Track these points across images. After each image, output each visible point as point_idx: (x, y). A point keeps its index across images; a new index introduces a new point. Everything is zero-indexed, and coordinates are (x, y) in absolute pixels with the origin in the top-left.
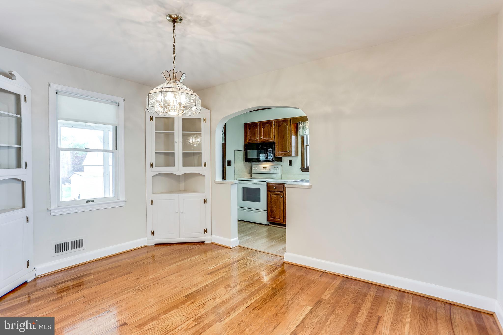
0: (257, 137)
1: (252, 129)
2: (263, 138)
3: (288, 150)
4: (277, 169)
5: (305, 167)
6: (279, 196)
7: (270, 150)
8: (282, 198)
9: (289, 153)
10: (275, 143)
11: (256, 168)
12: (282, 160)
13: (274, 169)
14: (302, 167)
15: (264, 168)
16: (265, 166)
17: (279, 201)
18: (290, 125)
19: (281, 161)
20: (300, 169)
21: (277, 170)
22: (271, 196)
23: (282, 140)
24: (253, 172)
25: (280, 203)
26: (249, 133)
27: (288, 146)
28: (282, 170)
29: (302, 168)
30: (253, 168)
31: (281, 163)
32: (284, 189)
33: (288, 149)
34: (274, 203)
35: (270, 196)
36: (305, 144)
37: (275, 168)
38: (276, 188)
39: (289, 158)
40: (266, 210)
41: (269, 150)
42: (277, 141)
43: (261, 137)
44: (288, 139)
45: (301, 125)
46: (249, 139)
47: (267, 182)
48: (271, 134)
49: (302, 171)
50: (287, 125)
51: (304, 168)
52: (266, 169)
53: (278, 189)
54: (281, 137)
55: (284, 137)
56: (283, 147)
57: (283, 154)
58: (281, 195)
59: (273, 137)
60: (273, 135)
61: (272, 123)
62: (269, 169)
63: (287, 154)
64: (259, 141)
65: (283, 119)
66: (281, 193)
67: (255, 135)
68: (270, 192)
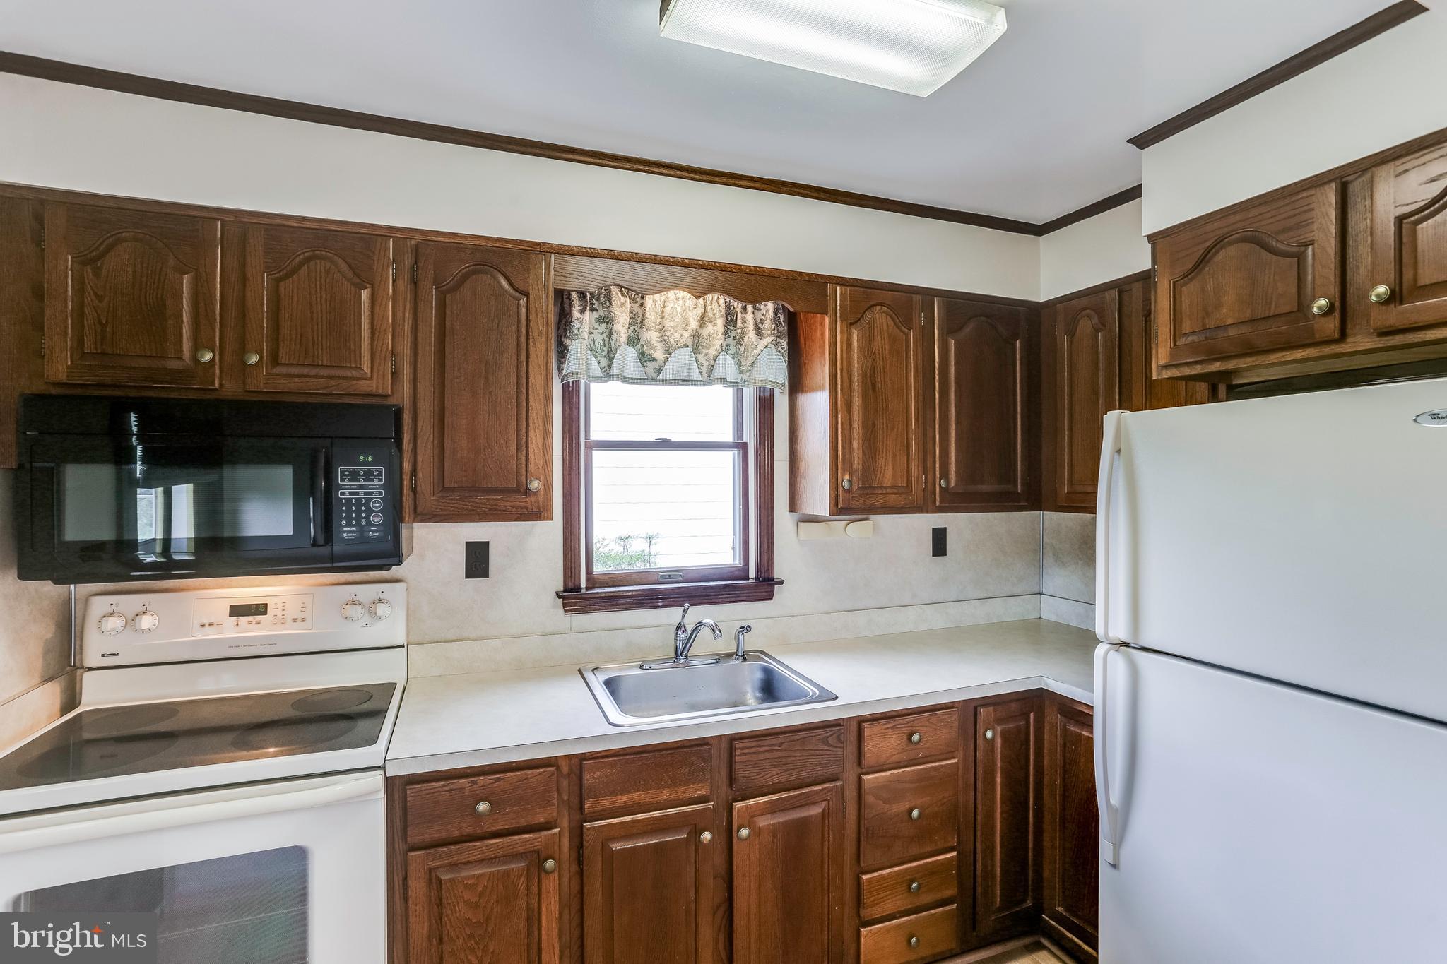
2: (275, 363)
3: (522, 479)
4: (378, 609)
5: (583, 584)
6: (517, 866)
7: (361, 469)
9: (530, 500)
10: (398, 410)
14: (571, 585)
15: (239, 611)
16: (245, 596)
17: (522, 902)
18: (541, 299)
20: (558, 595)
21: (376, 618)
22: (432, 882)
23: (473, 394)
24: (88, 662)
25: (532, 918)
27: (521, 447)
28: (409, 616)
29: (566, 590)
30: (105, 624)
32: (565, 797)
33: (521, 469)
35: (419, 886)
36: (582, 435)
37: (359, 611)
41: (354, 473)
42: (415, 400)
44: (521, 396)
46: (81, 355)
48: (365, 337)
49: (567, 610)
50: (523, 293)
51: (576, 586)
52: (258, 623)
53: (509, 813)
54: (462, 371)
55: (487, 379)
56: (482, 451)
57: (485, 504)
58: (543, 855)
59: (382, 368)
60: (385, 346)
61: (377, 253)
62: (295, 620)
63: (513, 507)
64: (221, 385)
65: (483, 243)
66: (546, 833)
67: (171, 322)
68: (423, 852)
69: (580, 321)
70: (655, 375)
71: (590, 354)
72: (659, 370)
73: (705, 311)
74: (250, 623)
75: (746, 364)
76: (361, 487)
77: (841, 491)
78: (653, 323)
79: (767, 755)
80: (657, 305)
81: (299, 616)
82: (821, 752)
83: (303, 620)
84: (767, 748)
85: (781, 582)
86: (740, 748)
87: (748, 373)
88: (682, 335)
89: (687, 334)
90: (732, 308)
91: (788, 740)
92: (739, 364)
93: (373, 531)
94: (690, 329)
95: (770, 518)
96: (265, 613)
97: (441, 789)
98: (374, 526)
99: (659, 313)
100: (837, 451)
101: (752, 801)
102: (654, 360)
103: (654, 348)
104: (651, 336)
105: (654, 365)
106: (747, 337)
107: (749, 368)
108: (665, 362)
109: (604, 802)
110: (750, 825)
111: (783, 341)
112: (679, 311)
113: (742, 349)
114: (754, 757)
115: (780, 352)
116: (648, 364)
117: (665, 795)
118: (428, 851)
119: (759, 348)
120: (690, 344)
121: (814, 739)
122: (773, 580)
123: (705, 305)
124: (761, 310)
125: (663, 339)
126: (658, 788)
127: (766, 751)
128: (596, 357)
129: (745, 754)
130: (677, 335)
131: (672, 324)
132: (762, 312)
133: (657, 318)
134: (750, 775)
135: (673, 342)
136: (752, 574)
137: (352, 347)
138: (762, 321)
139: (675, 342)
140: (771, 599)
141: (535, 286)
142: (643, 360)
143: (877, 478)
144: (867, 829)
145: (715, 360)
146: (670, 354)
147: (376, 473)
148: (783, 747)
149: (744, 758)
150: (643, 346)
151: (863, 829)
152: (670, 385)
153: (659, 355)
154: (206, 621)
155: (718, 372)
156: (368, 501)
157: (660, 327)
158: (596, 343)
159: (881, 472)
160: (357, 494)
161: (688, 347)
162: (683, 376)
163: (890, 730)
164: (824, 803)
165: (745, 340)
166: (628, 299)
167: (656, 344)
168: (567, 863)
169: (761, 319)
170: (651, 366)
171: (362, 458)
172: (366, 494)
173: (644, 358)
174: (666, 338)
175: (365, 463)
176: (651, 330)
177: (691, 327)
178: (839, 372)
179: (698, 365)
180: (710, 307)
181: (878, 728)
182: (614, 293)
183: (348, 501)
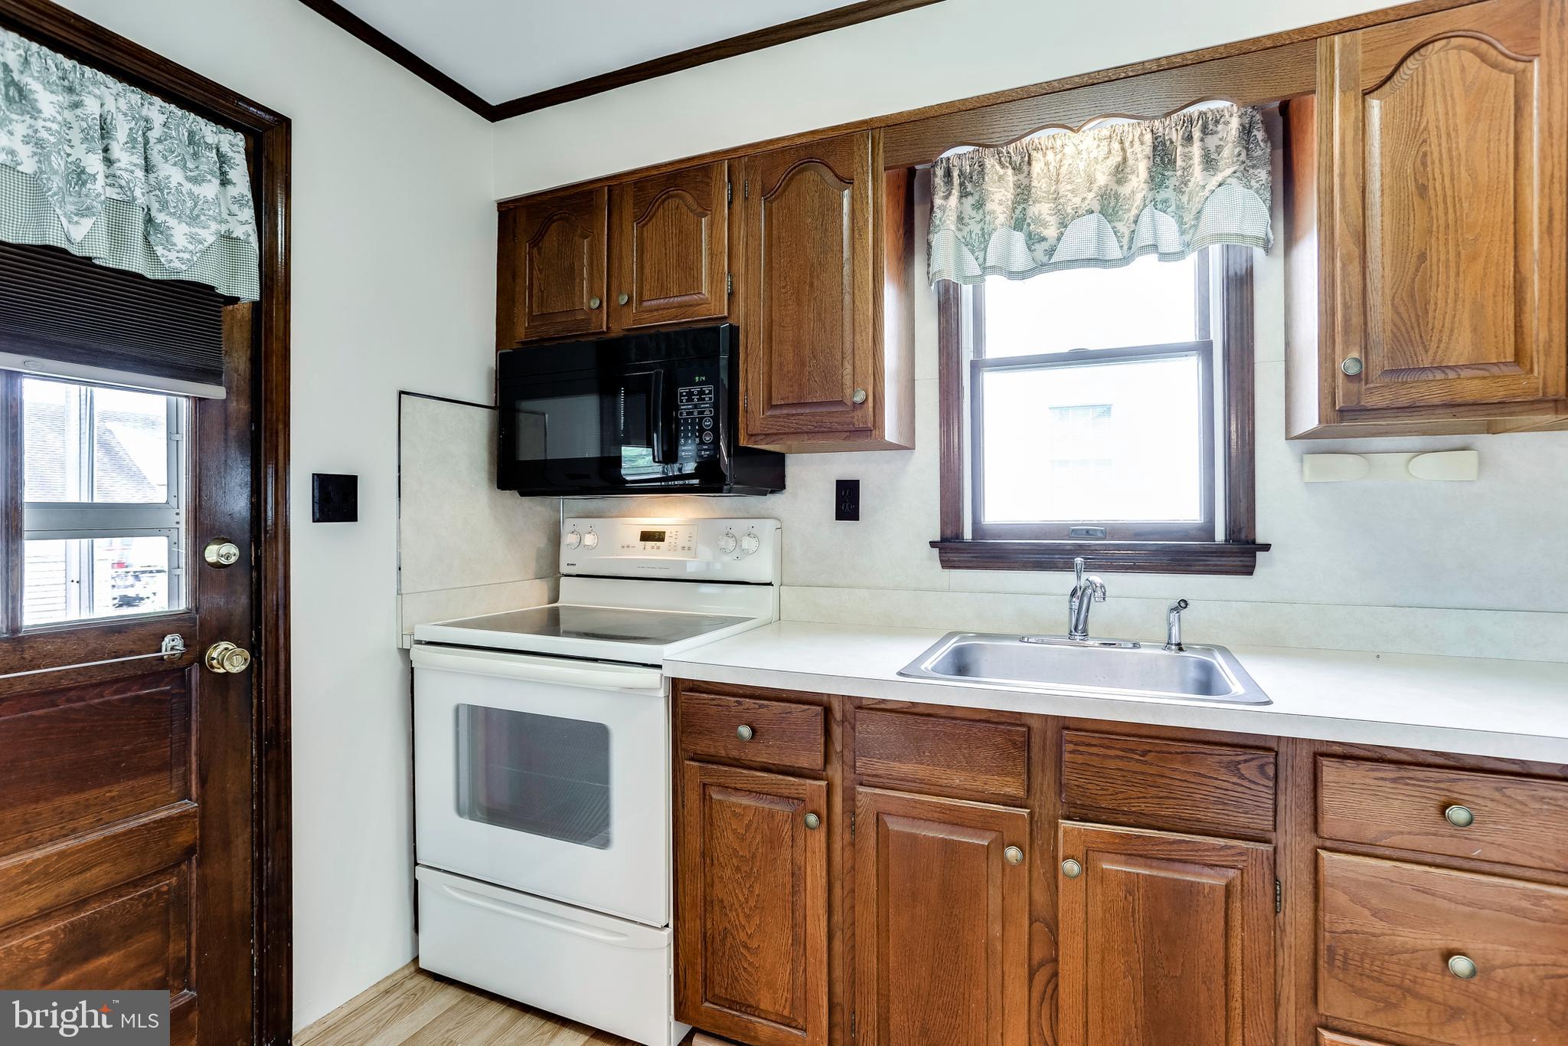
0: (591, 297)
1: (552, 240)
2: (641, 301)
3: (848, 391)
4: (748, 543)
5: (968, 535)
6: (782, 809)
7: (696, 390)
8: (821, 836)
9: (859, 413)
10: (734, 331)
11: (589, 540)
12: (783, 476)
13: (722, 544)
14: (949, 533)
15: (646, 537)
16: (652, 523)
17: (787, 854)
18: (866, 182)
19: (777, 484)
20: (933, 544)
21: (745, 552)
22: (705, 797)
23: (799, 303)
24: (564, 569)
25: (797, 875)
26: (531, 270)
27: (849, 357)
28: (782, 556)
29: (944, 539)
30: (568, 539)
31: (773, 501)
32: (838, 748)
33: (848, 380)
34: (738, 869)
35: (693, 797)
36: (967, 356)
37: (731, 543)
38: (754, 731)
39: (846, 464)
40: (667, 926)
41: (690, 394)
42: (749, 315)
43: (620, 293)
44: (847, 298)
45: (946, 198)
46: (532, 318)
47: (670, 672)
48: (705, 261)
49: (946, 564)
50: (847, 181)
51: (958, 536)
52: (658, 548)
53: (772, 746)
54: (788, 279)
55: (812, 285)
56: (807, 363)
57: (810, 421)
58: (809, 807)
59: (718, 290)
60: (721, 267)
61: (714, 179)
62: (683, 548)
63: (839, 423)
64: (608, 328)
65: (809, 139)
66: (811, 782)
67: (577, 280)
68: (697, 764)
69: (943, 209)
70: (1045, 259)
71: (965, 250)
72: (1051, 252)
73: (1125, 159)
74: (653, 548)
75: (1189, 218)
76: (696, 406)
77: (1340, 379)
78: (1045, 192)
79: (1120, 764)
80: (1051, 168)
81: (687, 545)
82: (1229, 786)
83: (689, 549)
84: (1121, 753)
85: (1266, 547)
86: (1071, 742)
87: (1191, 231)
88: (1084, 199)
89: (1091, 195)
90: (1168, 143)
91: (1158, 749)
92: (1181, 222)
93: (705, 450)
94: (1095, 187)
95: (1247, 449)
96: (662, 540)
97: (709, 702)
98: (705, 444)
99: (1054, 178)
100: (1333, 314)
101: (1089, 826)
102: (1044, 239)
103: (1045, 225)
104: (1041, 209)
105: (1045, 245)
106: (1193, 180)
107: (1193, 223)
108: (1059, 239)
109: (878, 765)
110: (1086, 863)
111: (1259, 170)
112: (1081, 167)
113: (1185, 198)
114: (1095, 761)
115: (1251, 188)
116: (1037, 246)
117: (958, 779)
118: (701, 765)
119: (1208, 188)
120: (1096, 207)
121: (1209, 758)
122: (1254, 542)
123: (1123, 149)
124: (1216, 132)
125: (1058, 211)
126: (949, 767)
127: (1118, 757)
128: (973, 252)
129: (1081, 753)
130: (1077, 200)
131: (1069, 187)
132: (1220, 136)
133: (1050, 185)
134: (1090, 786)
135: (1069, 210)
136: (1220, 536)
137: (696, 275)
138: (1219, 149)
139: (1073, 209)
140: (1251, 573)
141: (859, 170)
142: (1030, 242)
143: (1431, 352)
144: (1330, 949)
145: (1136, 222)
146: (1066, 227)
147: (707, 392)
148: (1148, 758)
149: (1080, 759)
150: (1029, 225)
151: (1322, 947)
152: (1068, 268)
153: (1051, 232)
154: (625, 544)
155: (1145, 236)
156: (701, 419)
157: (1054, 196)
158: (973, 235)
159: (1440, 341)
160: (692, 413)
161: (1092, 212)
162: (1090, 253)
163: (1388, 784)
164: (1232, 873)
165: (1190, 184)
166: (1010, 171)
167: (1048, 218)
168: (840, 827)
169: (1217, 147)
170: (1041, 248)
171: (697, 378)
172: (699, 413)
173: (1033, 240)
174: (1060, 207)
175: (701, 383)
176: (1040, 202)
177: (1098, 184)
178: (1336, 180)
179: (1117, 237)
180: (1131, 150)
181: (1352, 773)
182: (989, 167)
183: (686, 420)
